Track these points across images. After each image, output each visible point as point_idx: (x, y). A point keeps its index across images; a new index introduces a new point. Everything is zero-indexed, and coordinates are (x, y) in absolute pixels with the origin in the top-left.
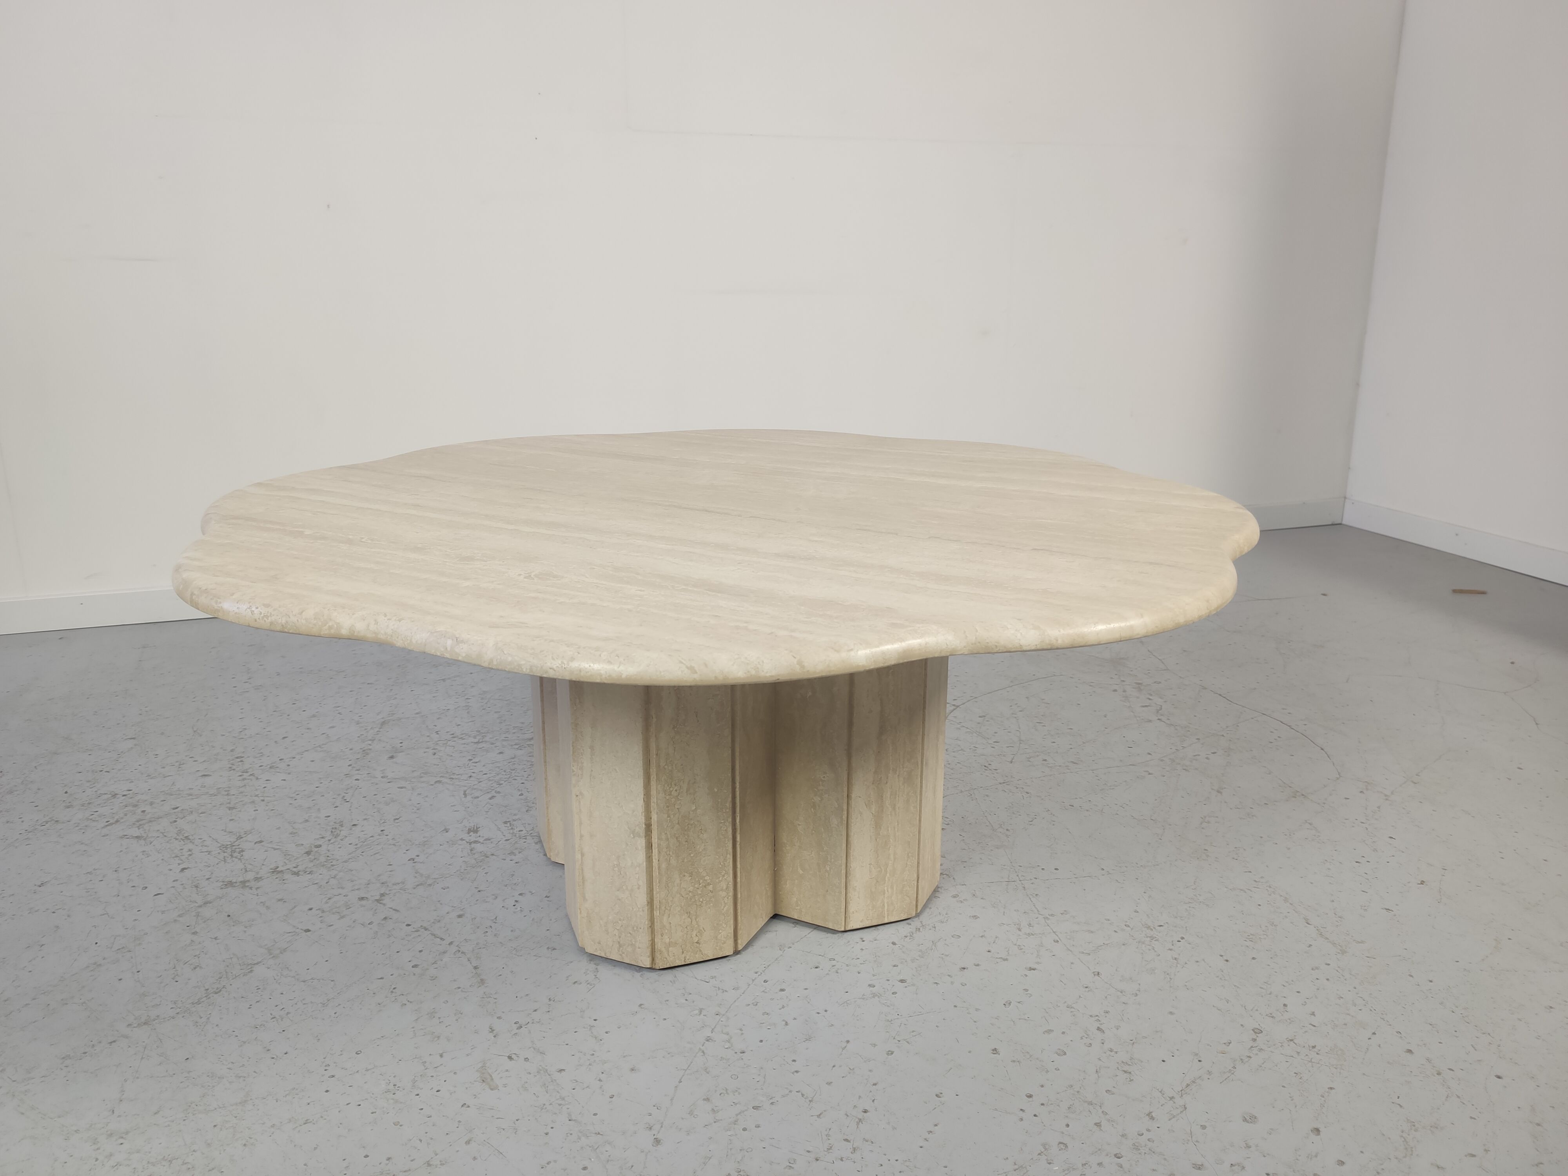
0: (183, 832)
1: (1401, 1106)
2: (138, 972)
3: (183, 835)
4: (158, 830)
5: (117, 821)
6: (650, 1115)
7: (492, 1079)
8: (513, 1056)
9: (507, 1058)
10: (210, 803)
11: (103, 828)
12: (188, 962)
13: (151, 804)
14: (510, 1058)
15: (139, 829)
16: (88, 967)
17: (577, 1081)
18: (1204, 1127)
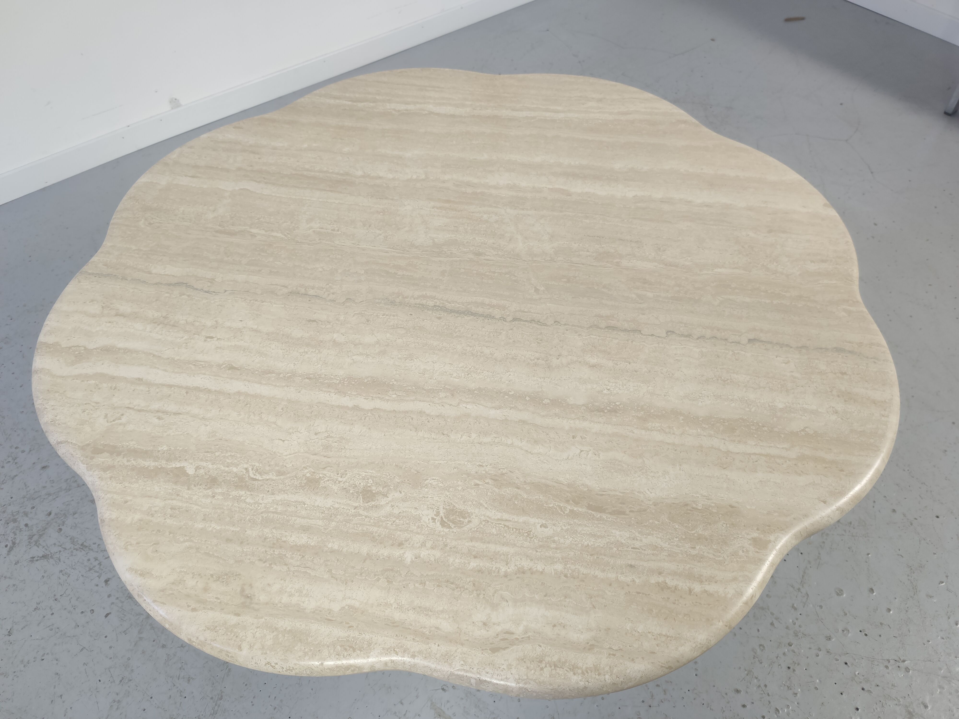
0: (75, 540)
1: (902, 556)
2: (151, 698)
3: (78, 544)
4: (55, 544)
5: (14, 543)
6: (548, 707)
7: (444, 712)
8: (445, 687)
9: (441, 690)
10: (73, 500)
11: (8, 554)
12: (179, 676)
13: (26, 514)
14: (443, 689)
15: (38, 547)
16: (111, 706)
17: (493, 695)
18: (821, 607)
